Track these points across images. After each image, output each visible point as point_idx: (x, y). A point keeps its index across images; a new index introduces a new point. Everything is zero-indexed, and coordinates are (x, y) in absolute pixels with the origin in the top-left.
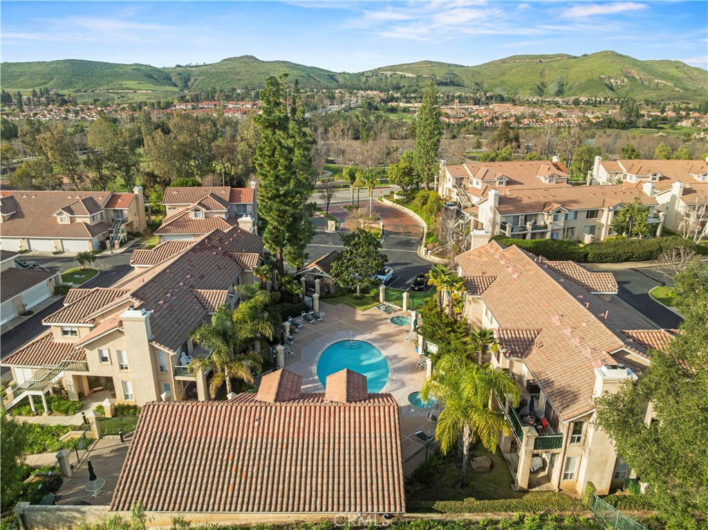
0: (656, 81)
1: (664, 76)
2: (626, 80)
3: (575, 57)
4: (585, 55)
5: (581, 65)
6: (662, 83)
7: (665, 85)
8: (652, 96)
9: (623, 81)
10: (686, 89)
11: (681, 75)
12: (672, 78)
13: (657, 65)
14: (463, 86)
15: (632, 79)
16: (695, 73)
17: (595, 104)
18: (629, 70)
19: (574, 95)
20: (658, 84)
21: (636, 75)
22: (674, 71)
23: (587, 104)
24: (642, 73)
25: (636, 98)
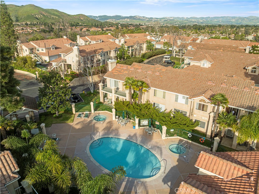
1: (54, 15)
2: (42, 16)
3: (19, 6)
4: (22, 6)
5: (22, 9)
7: (55, 18)
8: (53, 21)
11: (59, 14)
12: (57, 15)
13: (50, 11)
15: (44, 15)
16: (63, 14)
17: (34, 25)
18: (42, 12)
19: (24, 21)
20: (53, 17)
21: (44, 14)
22: (56, 13)
23: (31, 25)
24: (46, 13)
25: (48, 22)
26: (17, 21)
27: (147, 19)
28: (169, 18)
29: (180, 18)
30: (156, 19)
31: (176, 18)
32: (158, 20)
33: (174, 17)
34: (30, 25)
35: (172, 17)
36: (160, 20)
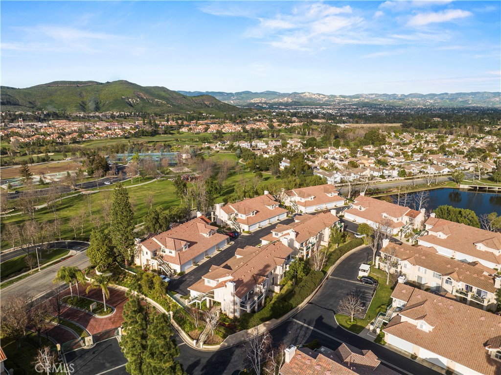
0: (156, 100)
1: (159, 97)
2: (138, 99)
3: (102, 84)
4: (108, 83)
5: (107, 89)
6: (160, 102)
7: (161, 103)
8: (158, 110)
9: (137, 101)
10: (174, 105)
11: (168, 96)
12: (163, 98)
13: (153, 90)
14: (19, 105)
15: (142, 99)
16: (175, 95)
17: (125, 117)
18: (139, 93)
19: (109, 110)
20: (157, 102)
21: (143, 96)
22: (163, 94)
23: (120, 117)
24: (146, 95)
25: (148, 112)
26: (97, 109)
27: (326, 99)
28: (367, 95)
29: (388, 95)
30: (342, 99)
31: (381, 95)
32: (346, 99)
33: (376, 94)
34: (118, 117)
35: (372, 94)
36: (350, 100)
